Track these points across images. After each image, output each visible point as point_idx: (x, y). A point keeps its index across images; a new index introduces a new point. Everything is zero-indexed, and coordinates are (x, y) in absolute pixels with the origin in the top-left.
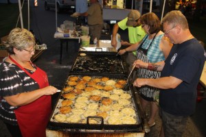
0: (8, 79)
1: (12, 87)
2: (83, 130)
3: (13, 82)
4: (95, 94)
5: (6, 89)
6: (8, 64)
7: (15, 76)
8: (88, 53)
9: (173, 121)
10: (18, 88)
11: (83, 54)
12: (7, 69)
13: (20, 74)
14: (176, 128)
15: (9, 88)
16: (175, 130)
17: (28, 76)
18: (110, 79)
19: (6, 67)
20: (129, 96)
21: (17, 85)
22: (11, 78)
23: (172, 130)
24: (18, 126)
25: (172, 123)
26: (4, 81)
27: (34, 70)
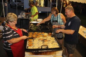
0: (8, 33)
1: (9, 36)
2: (40, 51)
3: (10, 34)
4: (41, 38)
5: (7, 37)
6: (7, 27)
7: (10, 32)
8: (34, 24)
9: (71, 47)
10: (12, 36)
11: (32, 24)
12: (7, 29)
13: (12, 31)
14: (72, 49)
15: (8, 37)
16: (72, 50)
17: (15, 32)
18: (45, 33)
19: (7, 28)
20: (54, 39)
21: (11, 35)
22: (9, 33)
23: (71, 50)
24: (12, 52)
25: (71, 48)
26: (6, 34)
27: (17, 29)
